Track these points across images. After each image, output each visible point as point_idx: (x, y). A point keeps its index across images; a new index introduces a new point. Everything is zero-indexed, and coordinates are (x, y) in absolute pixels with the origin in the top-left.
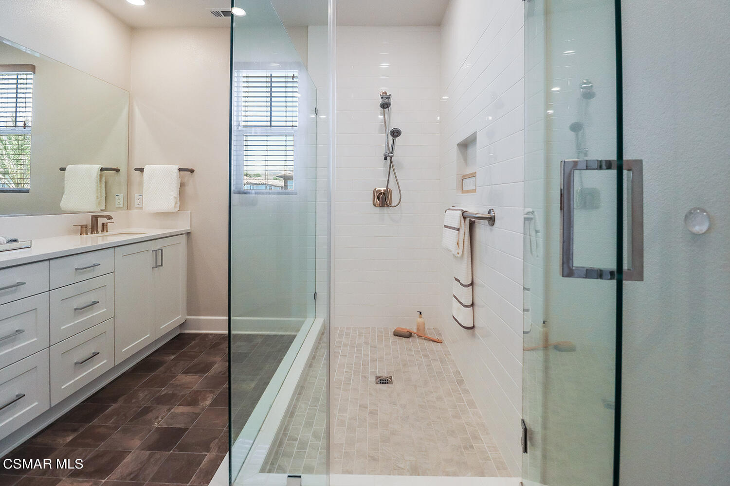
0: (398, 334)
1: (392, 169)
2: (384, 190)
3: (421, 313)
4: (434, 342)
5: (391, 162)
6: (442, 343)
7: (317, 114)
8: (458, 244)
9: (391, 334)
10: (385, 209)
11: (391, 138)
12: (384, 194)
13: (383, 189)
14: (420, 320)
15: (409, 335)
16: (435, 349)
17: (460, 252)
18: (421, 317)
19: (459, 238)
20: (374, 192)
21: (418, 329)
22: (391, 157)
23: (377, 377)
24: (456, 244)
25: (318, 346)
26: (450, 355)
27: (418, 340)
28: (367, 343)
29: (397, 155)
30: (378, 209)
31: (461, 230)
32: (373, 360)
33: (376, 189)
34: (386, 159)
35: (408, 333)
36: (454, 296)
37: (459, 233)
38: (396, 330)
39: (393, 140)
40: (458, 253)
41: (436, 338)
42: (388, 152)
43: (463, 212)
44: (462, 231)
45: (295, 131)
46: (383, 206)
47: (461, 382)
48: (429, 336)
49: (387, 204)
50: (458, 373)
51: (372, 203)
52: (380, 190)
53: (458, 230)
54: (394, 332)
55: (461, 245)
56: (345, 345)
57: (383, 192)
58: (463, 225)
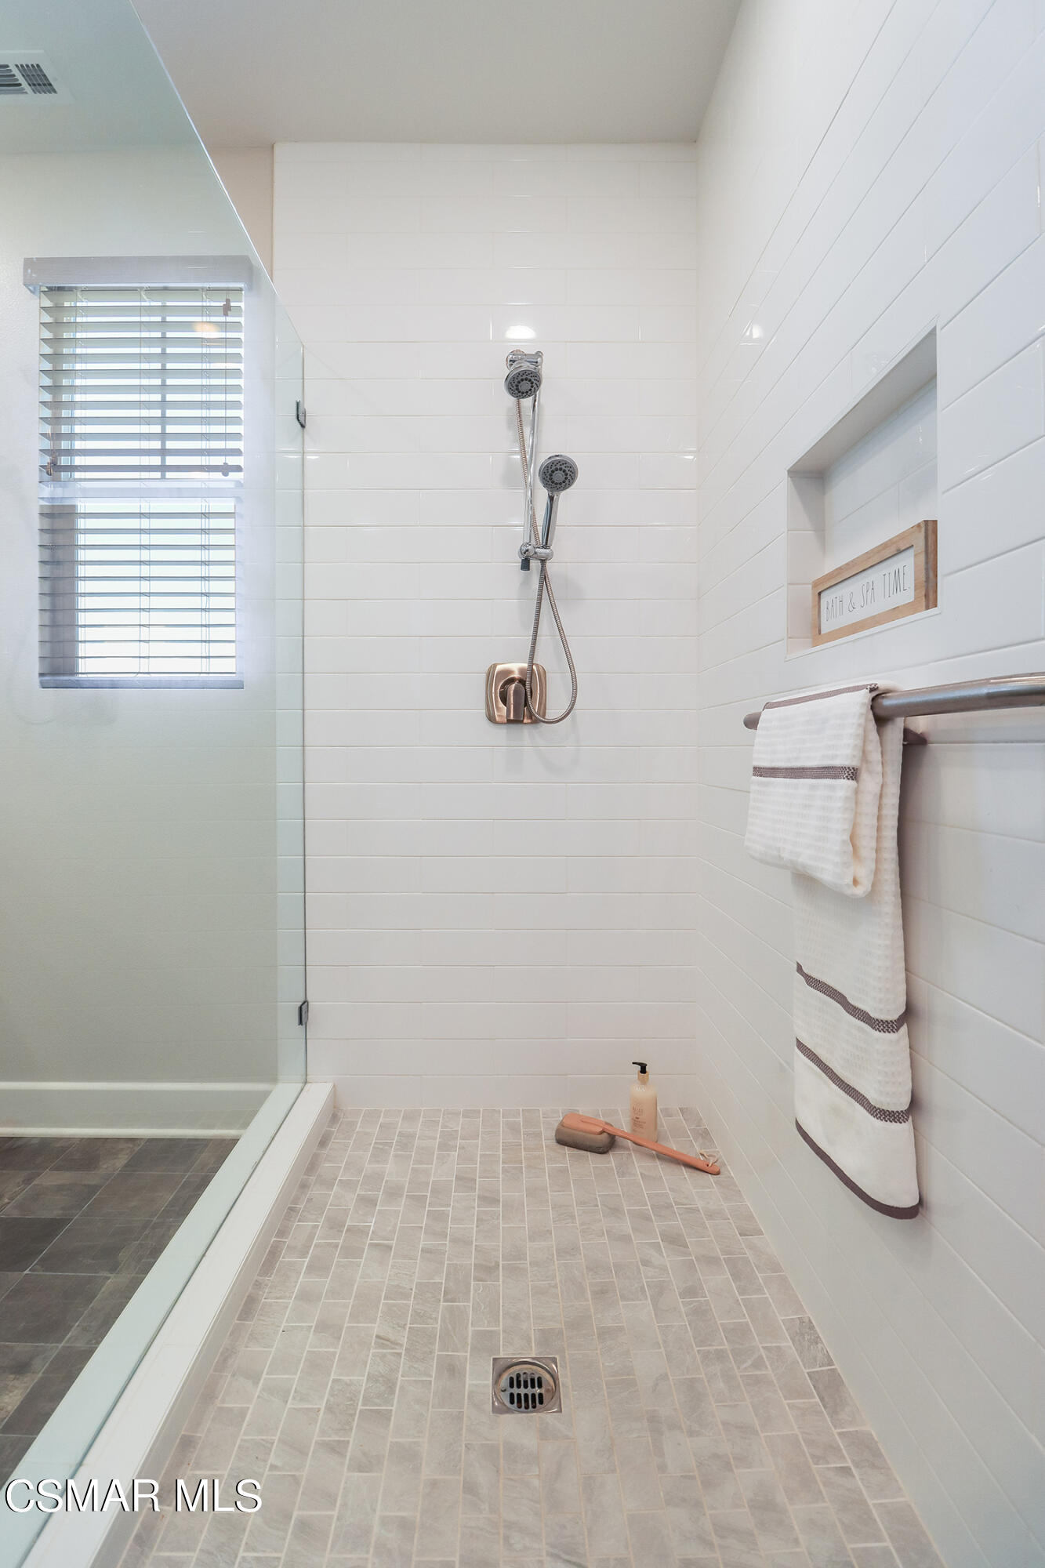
0: (569, 1140)
1: (545, 603)
2: (522, 671)
3: (643, 1070)
4: (690, 1170)
5: (544, 578)
6: (718, 1173)
7: (303, 426)
8: (852, 838)
9: (548, 1135)
10: (526, 732)
11: (543, 493)
12: (522, 682)
13: (516, 667)
14: (640, 1092)
15: (606, 1144)
16: (700, 1204)
17: (865, 872)
18: (644, 1082)
19: (856, 814)
20: (490, 674)
21: (636, 1122)
22: (543, 561)
23: (501, 1368)
24: (846, 837)
25: (296, 1200)
26: (760, 1233)
27: (639, 1165)
28: (465, 1181)
29: (563, 559)
30: (501, 733)
31: (864, 776)
32: (487, 1270)
33: (495, 666)
34: (526, 565)
35: (605, 1135)
36: (800, 1045)
37: (857, 792)
38: (562, 1124)
39: (551, 499)
40: (855, 882)
41: (694, 1150)
42: (533, 542)
43: (877, 696)
44: (870, 783)
45: (238, 484)
46: (517, 721)
47: (830, 1388)
48: (674, 1146)
49: (531, 716)
50: (805, 1332)
51: (484, 711)
52: (509, 672)
53: (853, 774)
54: (558, 1131)
55: (867, 845)
56: (393, 1193)
57: (516, 675)
58: (875, 756)
